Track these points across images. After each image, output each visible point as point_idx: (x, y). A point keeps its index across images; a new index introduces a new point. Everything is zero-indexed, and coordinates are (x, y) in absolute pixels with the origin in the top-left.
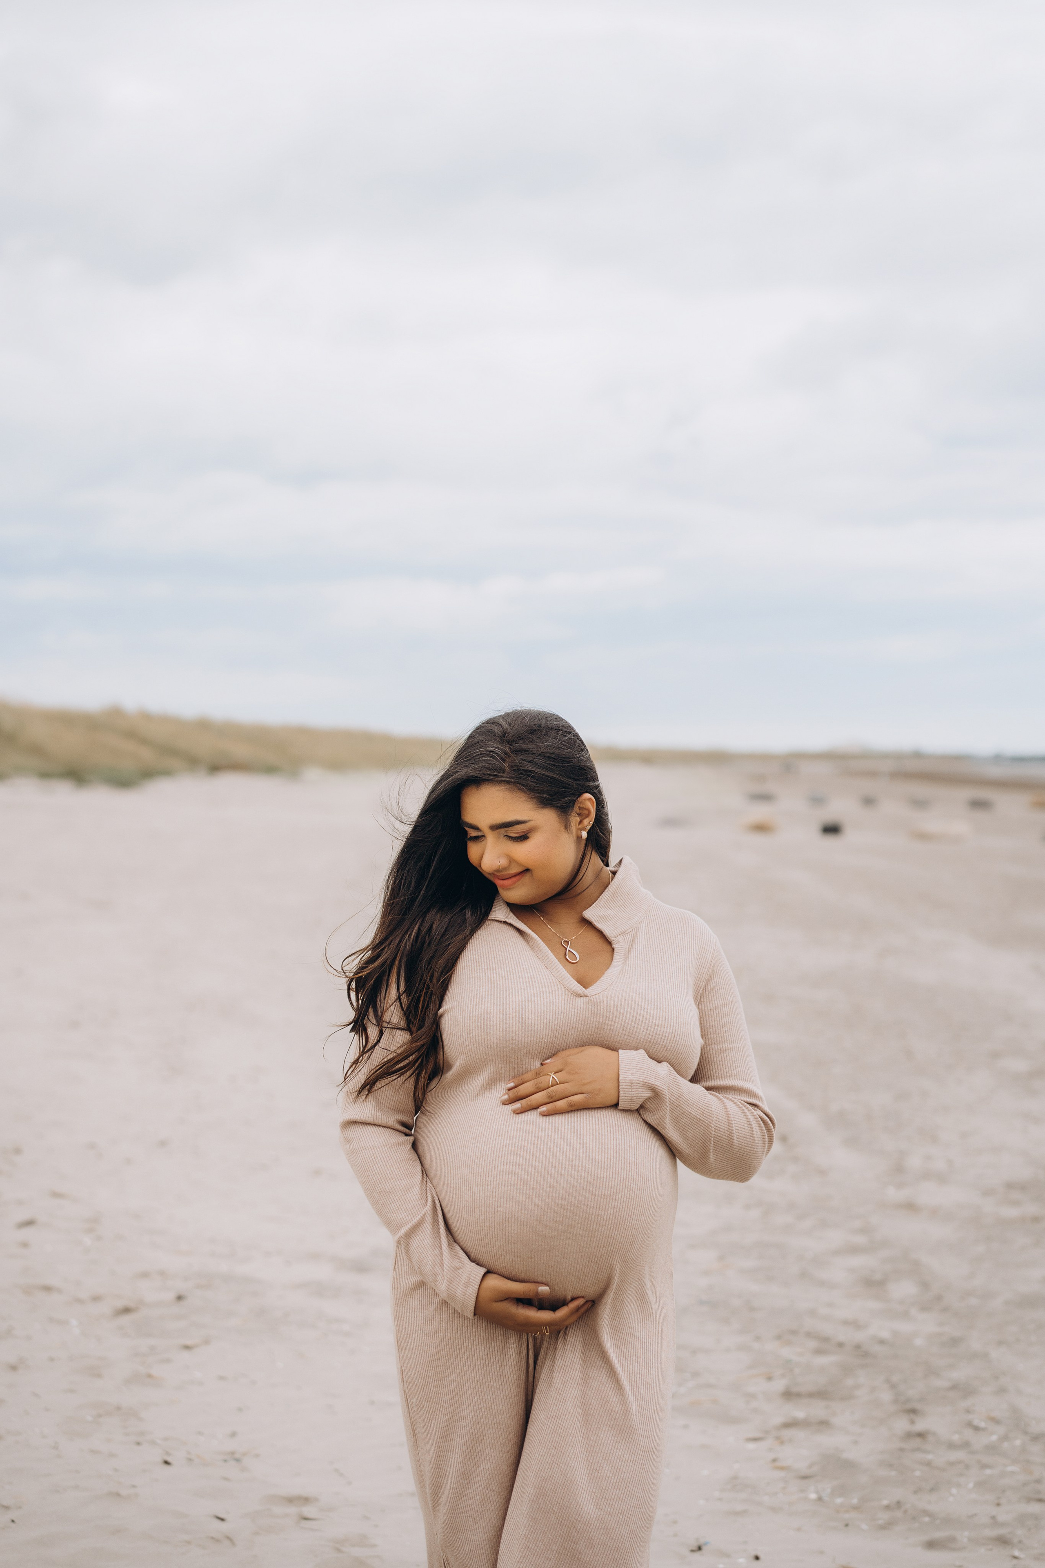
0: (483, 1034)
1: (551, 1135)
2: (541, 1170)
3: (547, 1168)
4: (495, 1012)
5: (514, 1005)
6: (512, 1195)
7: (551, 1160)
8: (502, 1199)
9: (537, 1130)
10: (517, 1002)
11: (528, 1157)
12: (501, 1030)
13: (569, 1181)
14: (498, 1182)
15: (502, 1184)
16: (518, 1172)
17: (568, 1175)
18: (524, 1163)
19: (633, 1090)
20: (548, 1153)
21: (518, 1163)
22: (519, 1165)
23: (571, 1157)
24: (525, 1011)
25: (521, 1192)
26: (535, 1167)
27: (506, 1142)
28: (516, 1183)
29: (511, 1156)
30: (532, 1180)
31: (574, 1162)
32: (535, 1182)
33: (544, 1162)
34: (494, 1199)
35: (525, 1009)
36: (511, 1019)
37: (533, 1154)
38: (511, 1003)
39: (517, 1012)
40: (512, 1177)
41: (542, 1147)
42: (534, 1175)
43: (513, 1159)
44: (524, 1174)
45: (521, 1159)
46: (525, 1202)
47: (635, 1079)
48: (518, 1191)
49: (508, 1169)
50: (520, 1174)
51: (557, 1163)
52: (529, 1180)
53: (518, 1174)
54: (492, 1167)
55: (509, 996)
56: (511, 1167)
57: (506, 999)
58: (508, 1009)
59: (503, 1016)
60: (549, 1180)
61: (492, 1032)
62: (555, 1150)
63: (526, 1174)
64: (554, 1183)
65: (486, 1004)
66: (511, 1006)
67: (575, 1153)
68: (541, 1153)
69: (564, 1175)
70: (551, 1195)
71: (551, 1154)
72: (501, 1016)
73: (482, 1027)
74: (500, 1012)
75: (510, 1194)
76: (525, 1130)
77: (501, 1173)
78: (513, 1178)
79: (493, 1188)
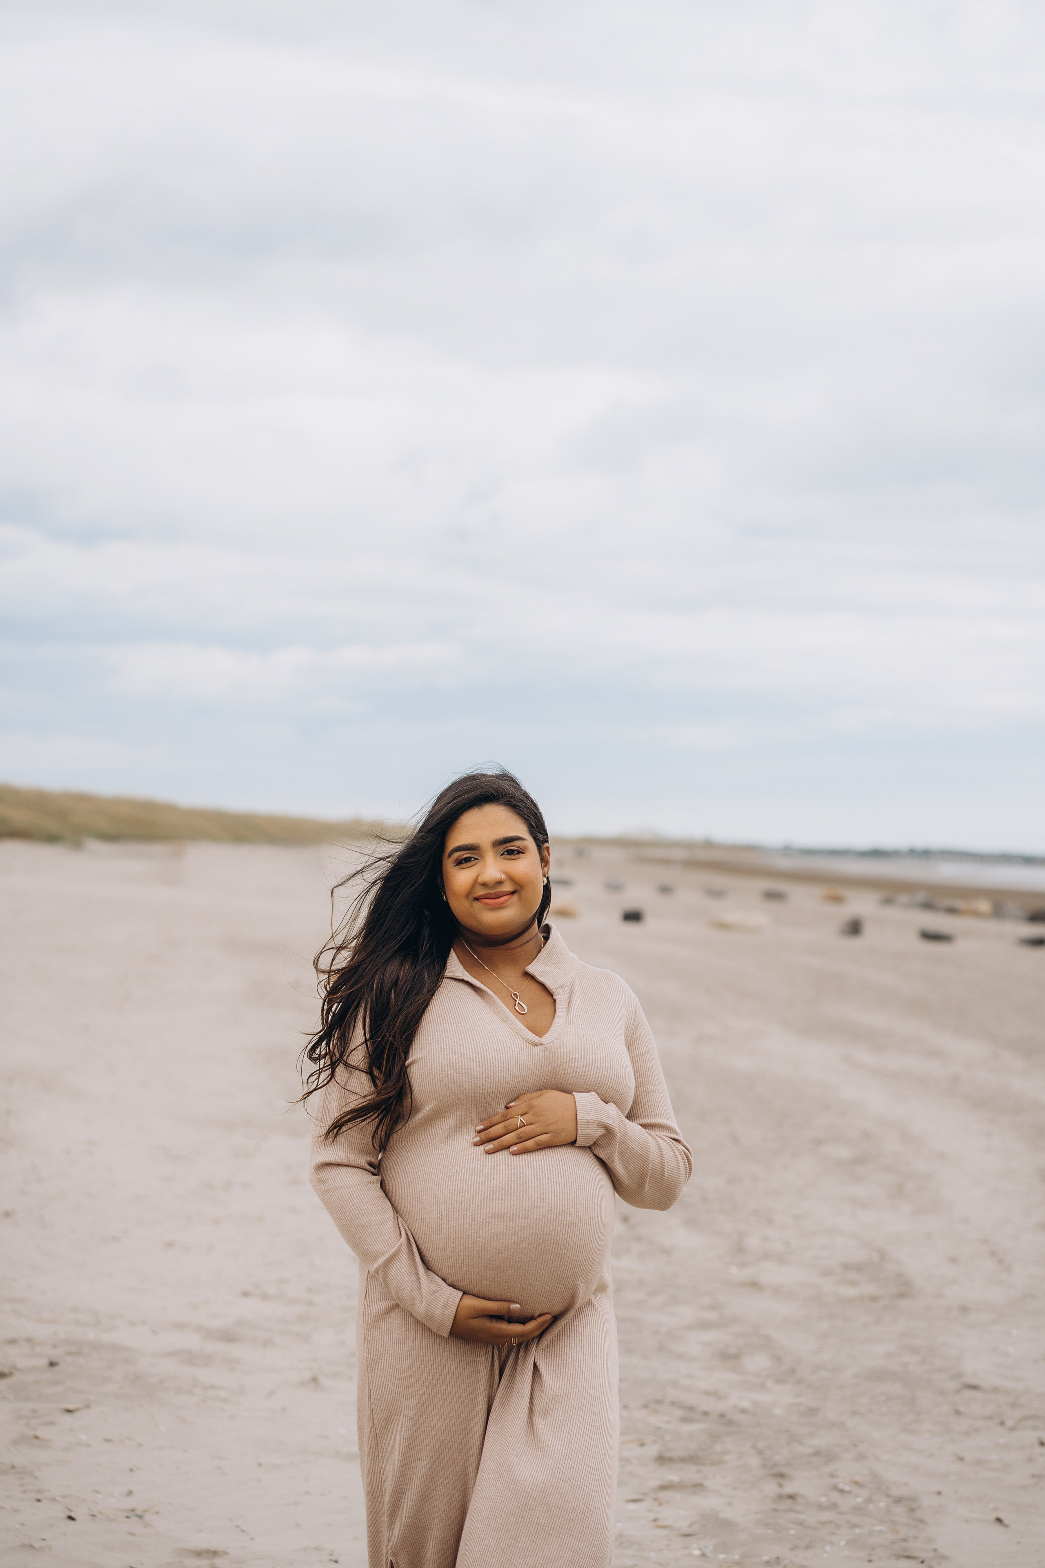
0: (455, 1081)
1: (523, 1172)
2: (516, 1204)
3: (521, 1202)
4: (466, 1061)
5: (482, 1054)
6: (490, 1227)
7: (525, 1195)
8: (481, 1231)
9: (510, 1168)
10: (485, 1052)
11: (504, 1192)
12: (472, 1077)
13: (541, 1213)
14: (476, 1215)
15: (480, 1217)
16: (496, 1206)
17: (540, 1207)
18: (500, 1198)
19: (589, 1129)
20: (521, 1189)
21: (494, 1198)
22: (496, 1200)
23: (542, 1191)
24: (493, 1059)
25: (499, 1223)
26: (511, 1201)
27: (482, 1180)
28: (494, 1216)
29: (487, 1192)
30: (509, 1213)
31: (544, 1196)
32: (512, 1214)
33: (519, 1196)
34: (473, 1231)
35: (493, 1057)
36: (481, 1067)
37: (508, 1189)
38: (480, 1052)
39: (486, 1060)
40: (489, 1210)
41: (516, 1183)
42: (510, 1208)
43: (490, 1195)
44: (501, 1208)
45: (497, 1194)
46: (503, 1232)
47: (591, 1118)
48: (496, 1223)
49: (485, 1204)
50: (497, 1207)
51: (530, 1197)
52: (506, 1212)
53: (495, 1208)
54: (470, 1202)
55: (477, 1046)
56: (488, 1202)
57: (475, 1049)
58: (477, 1058)
59: (473, 1064)
60: (524, 1212)
61: (464, 1079)
62: (527, 1186)
63: (503, 1207)
64: (528, 1214)
65: (457, 1053)
66: (480, 1055)
67: (544, 1188)
68: (515, 1188)
69: (537, 1207)
70: (526, 1225)
71: (524, 1189)
72: (472, 1064)
73: (455, 1074)
74: (470, 1061)
75: (489, 1226)
76: (498, 1169)
77: (479, 1208)
78: (491, 1212)
79: (472, 1221)
